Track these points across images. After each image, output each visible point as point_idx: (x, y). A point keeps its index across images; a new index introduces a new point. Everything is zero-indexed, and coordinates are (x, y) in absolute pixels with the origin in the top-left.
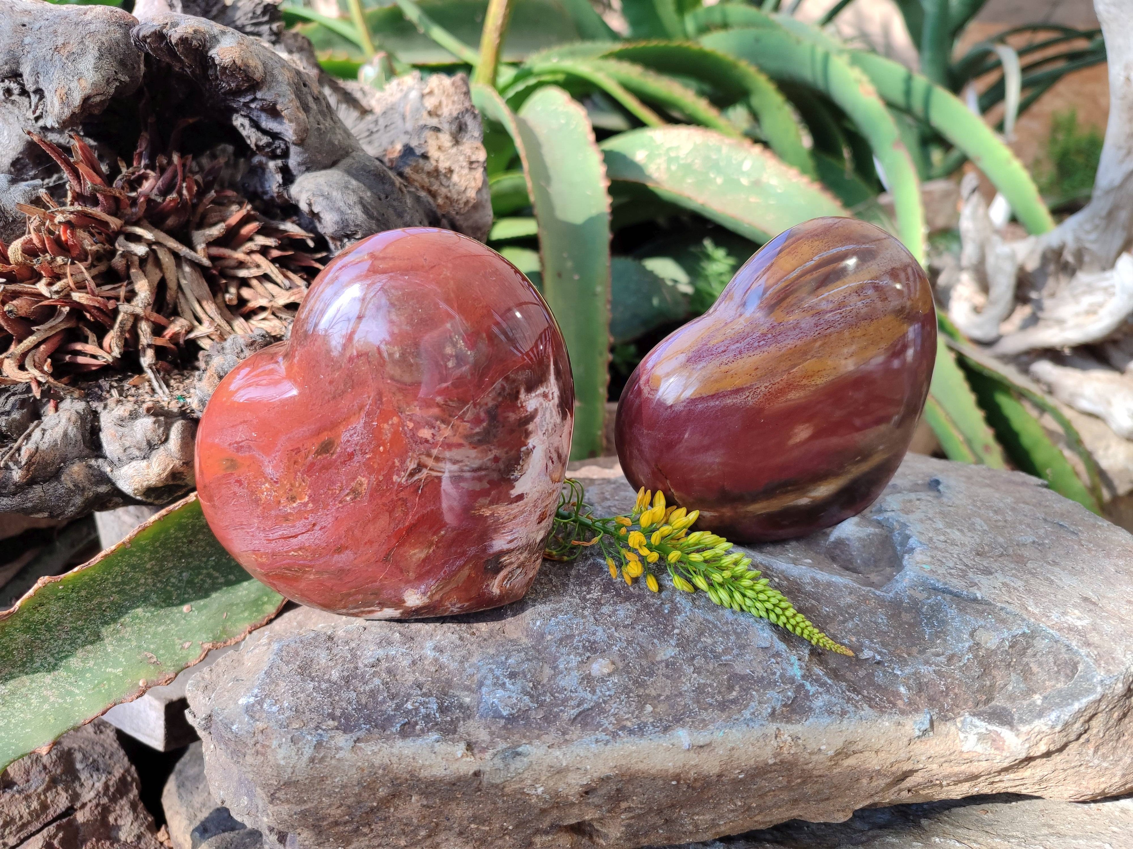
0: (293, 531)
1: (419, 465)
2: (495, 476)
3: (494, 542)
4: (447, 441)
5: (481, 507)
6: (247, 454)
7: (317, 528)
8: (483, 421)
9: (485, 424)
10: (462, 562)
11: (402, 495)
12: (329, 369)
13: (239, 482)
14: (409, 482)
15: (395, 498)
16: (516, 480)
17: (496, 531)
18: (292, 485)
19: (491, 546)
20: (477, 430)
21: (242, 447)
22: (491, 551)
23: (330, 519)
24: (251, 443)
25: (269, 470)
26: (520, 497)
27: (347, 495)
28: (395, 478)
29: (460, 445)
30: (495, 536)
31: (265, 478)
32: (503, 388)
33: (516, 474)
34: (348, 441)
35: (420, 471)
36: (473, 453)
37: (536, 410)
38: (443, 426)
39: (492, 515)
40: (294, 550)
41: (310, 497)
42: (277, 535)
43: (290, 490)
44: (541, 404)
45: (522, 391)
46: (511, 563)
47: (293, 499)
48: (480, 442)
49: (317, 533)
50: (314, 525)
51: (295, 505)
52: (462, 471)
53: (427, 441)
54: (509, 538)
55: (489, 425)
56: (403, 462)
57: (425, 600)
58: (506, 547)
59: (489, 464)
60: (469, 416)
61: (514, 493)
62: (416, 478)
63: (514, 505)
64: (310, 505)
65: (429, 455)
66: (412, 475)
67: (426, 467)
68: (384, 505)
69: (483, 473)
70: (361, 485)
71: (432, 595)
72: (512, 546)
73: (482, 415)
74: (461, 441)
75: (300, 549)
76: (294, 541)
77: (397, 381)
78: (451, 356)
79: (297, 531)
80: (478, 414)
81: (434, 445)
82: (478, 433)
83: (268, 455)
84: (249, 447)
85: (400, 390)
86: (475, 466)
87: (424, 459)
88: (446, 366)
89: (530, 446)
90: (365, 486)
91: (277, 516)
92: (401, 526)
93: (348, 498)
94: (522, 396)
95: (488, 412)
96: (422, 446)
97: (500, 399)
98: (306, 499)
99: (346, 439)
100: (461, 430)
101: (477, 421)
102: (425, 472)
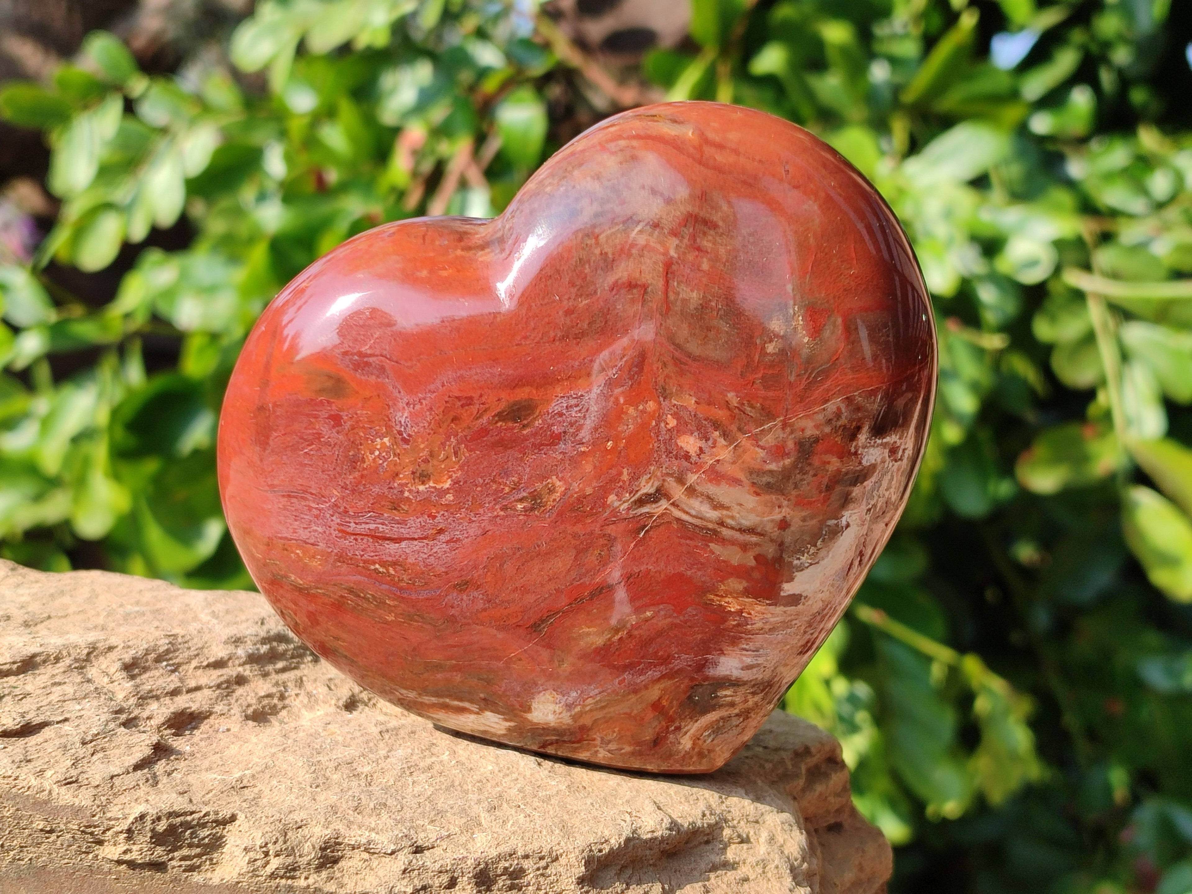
0: (397, 530)
1: (658, 490)
2: (770, 551)
3: (722, 659)
4: (718, 468)
5: (727, 593)
6: (373, 379)
7: (443, 538)
8: (788, 455)
9: (787, 461)
10: (658, 674)
11: (610, 530)
12: (574, 290)
13: (336, 420)
14: (632, 513)
15: (597, 531)
16: (801, 568)
17: (734, 641)
18: (432, 454)
19: (716, 664)
20: (773, 467)
21: (368, 364)
22: (712, 672)
23: (474, 530)
24: (388, 364)
25: (402, 416)
26: (795, 599)
27: (521, 500)
28: (612, 498)
29: (736, 482)
30: (728, 649)
31: (389, 427)
32: (838, 415)
33: (805, 559)
34: (561, 414)
35: (655, 502)
36: (751, 501)
37: (873, 467)
38: (722, 442)
39: (740, 612)
40: (383, 564)
41: (456, 482)
42: (362, 528)
43: (426, 461)
44: (883, 461)
45: (866, 429)
46: (732, 705)
47: (424, 478)
48: (769, 488)
49: (440, 546)
50: (441, 531)
51: (421, 488)
52: (722, 524)
53: (687, 457)
54: (749, 661)
55: (794, 466)
56: (635, 477)
57: (566, 719)
58: (736, 673)
59: (769, 528)
60: (769, 440)
61: (788, 589)
62: (645, 510)
63: (779, 610)
64: (450, 497)
65: (681, 481)
66: (641, 502)
67: (668, 497)
68: (575, 536)
69: (754, 539)
70: (551, 491)
71: (581, 714)
72: (746, 676)
73: (790, 445)
74: (741, 476)
75: (394, 564)
76: (392, 547)
77: (678, 346)
78: (777, 336)
79: (404, 531)
80: (784, 441)
81: (697, 466)
82: (771, 472)
83: (410, 391)
84: (382, 369)
85: (677, 362)
86: (746, 523)
87: (671, 483)
88: (763, 348)
89: (844, 522)
90: (557, 495)
91: (381, 497)
92: (586, 580)
93: (520, 506)
94: (863, 437)
95: (800, 444)
96: (676, 462)
97: (827, 430)
98: (447, 485)
99: (557, 409)
100: (746, 457)
101: (779, 451)
102: (664, 504)
